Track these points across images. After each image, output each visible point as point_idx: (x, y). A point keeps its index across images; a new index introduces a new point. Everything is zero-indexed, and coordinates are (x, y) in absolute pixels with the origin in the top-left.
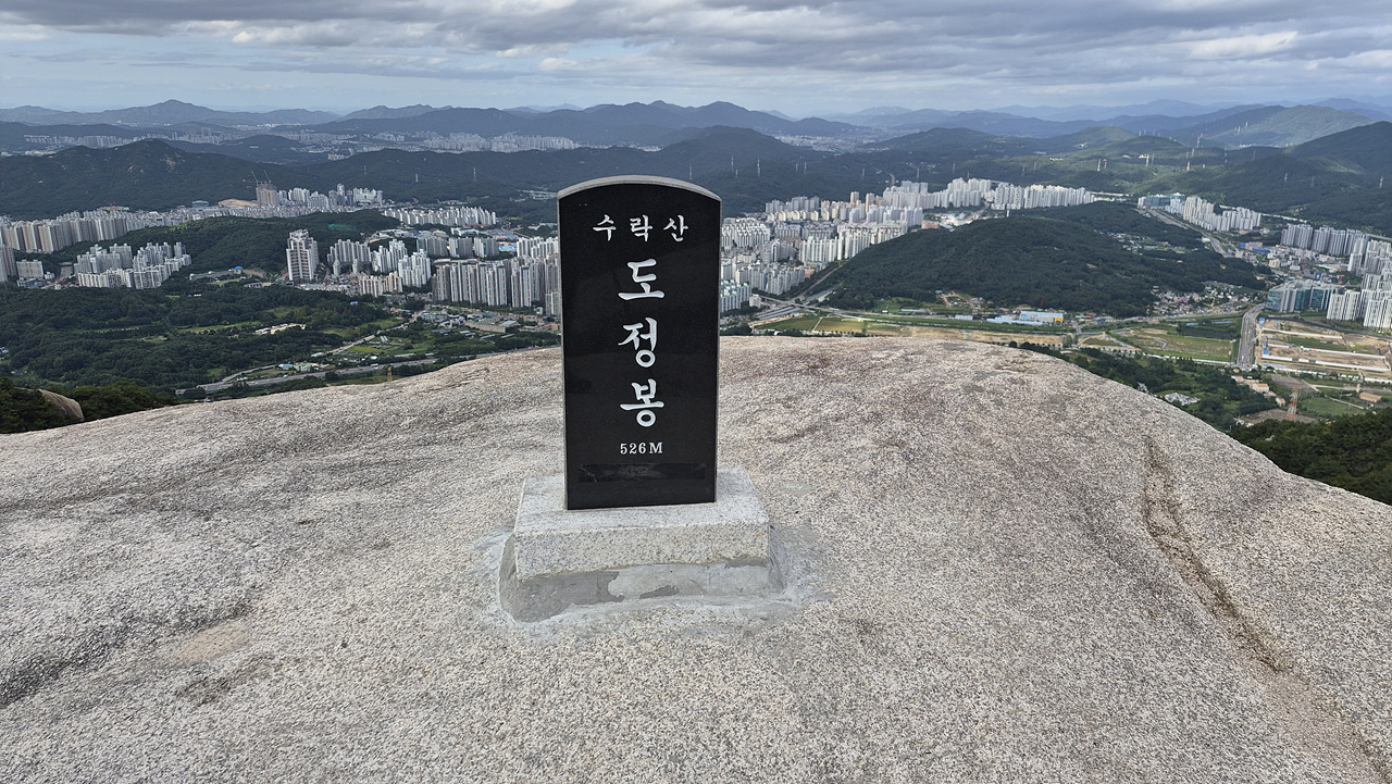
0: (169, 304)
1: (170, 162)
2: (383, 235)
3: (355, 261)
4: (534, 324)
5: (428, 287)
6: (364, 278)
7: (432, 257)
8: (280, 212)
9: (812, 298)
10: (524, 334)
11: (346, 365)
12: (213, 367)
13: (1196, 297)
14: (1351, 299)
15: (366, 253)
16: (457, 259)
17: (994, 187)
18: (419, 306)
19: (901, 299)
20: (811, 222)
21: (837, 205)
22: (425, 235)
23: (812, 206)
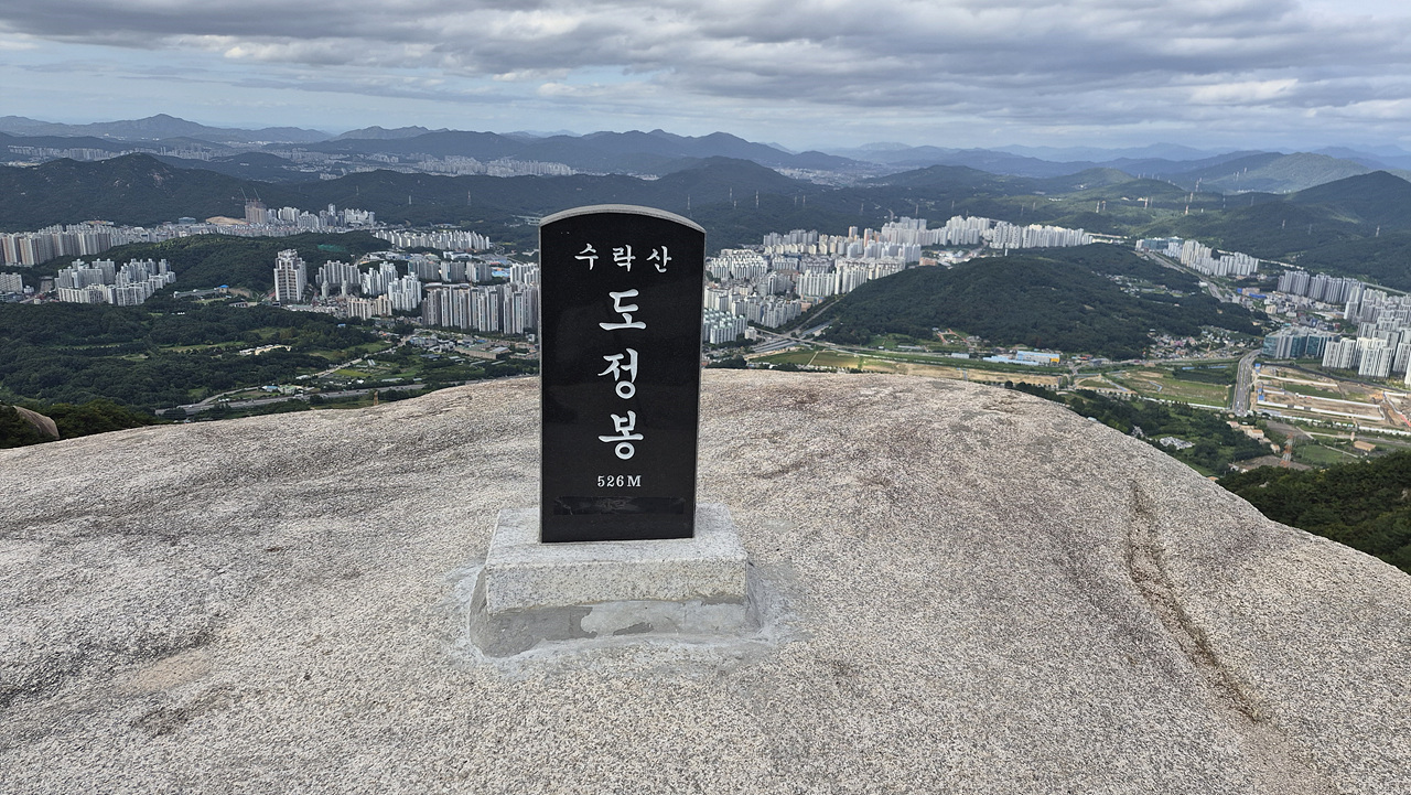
0: (152, 322)
1: (157, 177)
2: (373, 257)
3: (344, 282)
4: (526, 351)
5: (418, 311)
6: (353, 300)
7: (423, 281)
8: (269, 231)
9: (808, 332)
10: (515, 361)
11: (331, 389)
12: (194, 388)
13: (1193, 342)
14: (1347, 347)
15: (355, 275)
16: (448, 283)
17: (992, 226)
18: (408, 330)
19: (897, 335)
20: (809, 255)
21: (835, 239)
22: (416, 258)
23: (810, 240)
